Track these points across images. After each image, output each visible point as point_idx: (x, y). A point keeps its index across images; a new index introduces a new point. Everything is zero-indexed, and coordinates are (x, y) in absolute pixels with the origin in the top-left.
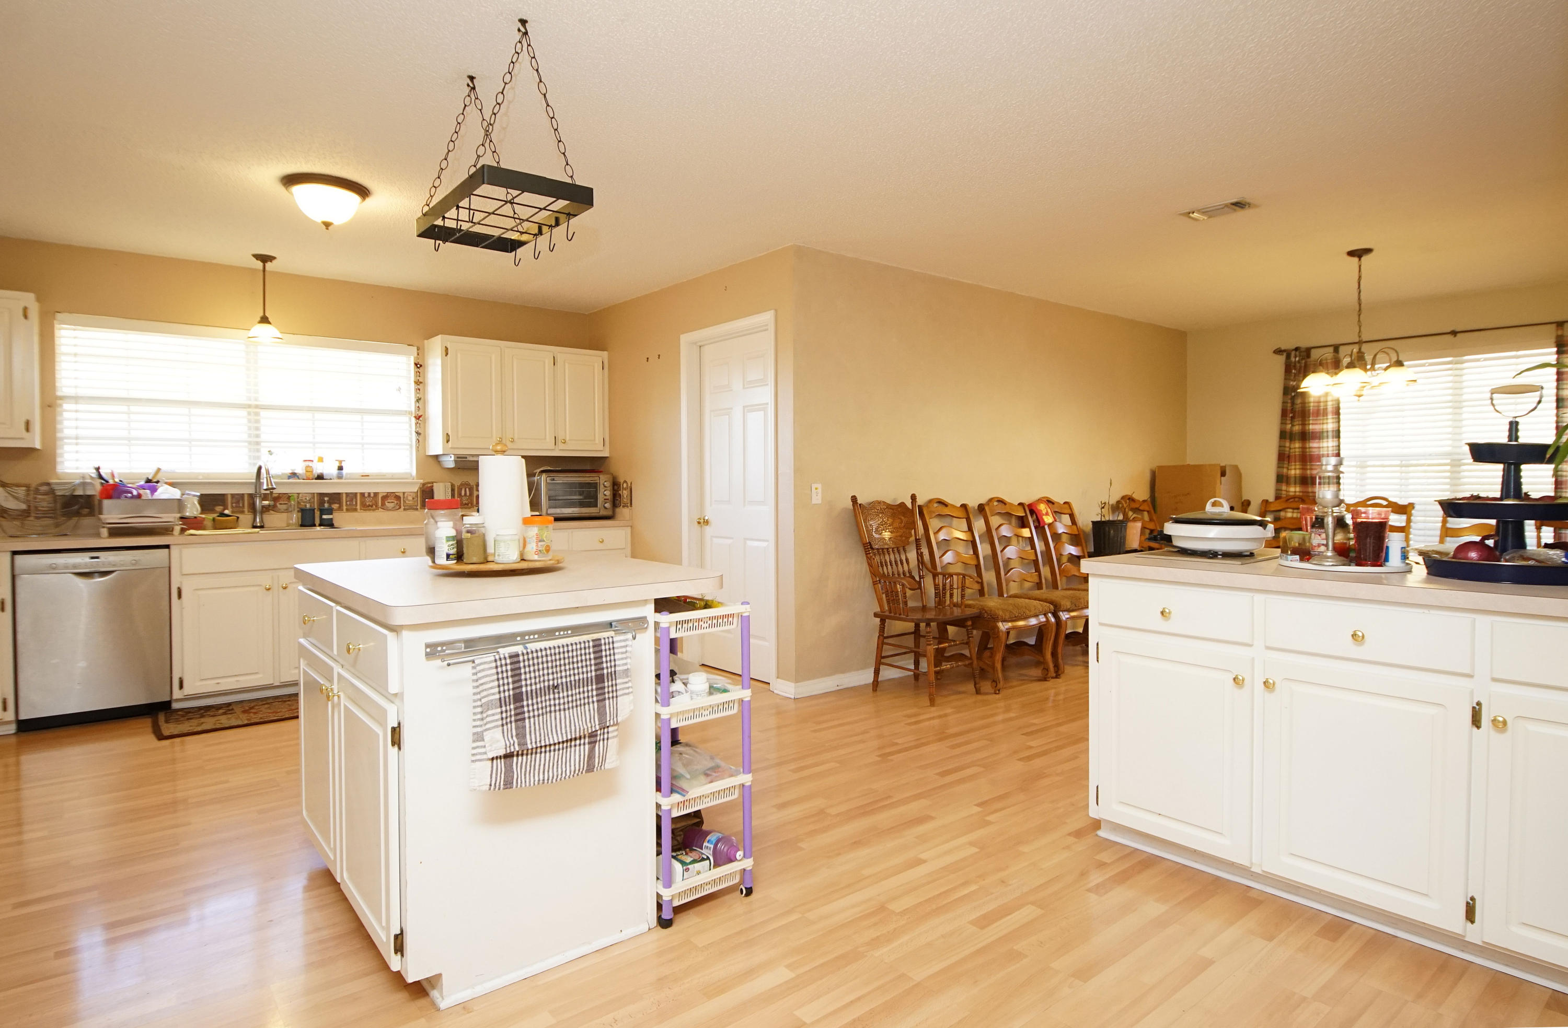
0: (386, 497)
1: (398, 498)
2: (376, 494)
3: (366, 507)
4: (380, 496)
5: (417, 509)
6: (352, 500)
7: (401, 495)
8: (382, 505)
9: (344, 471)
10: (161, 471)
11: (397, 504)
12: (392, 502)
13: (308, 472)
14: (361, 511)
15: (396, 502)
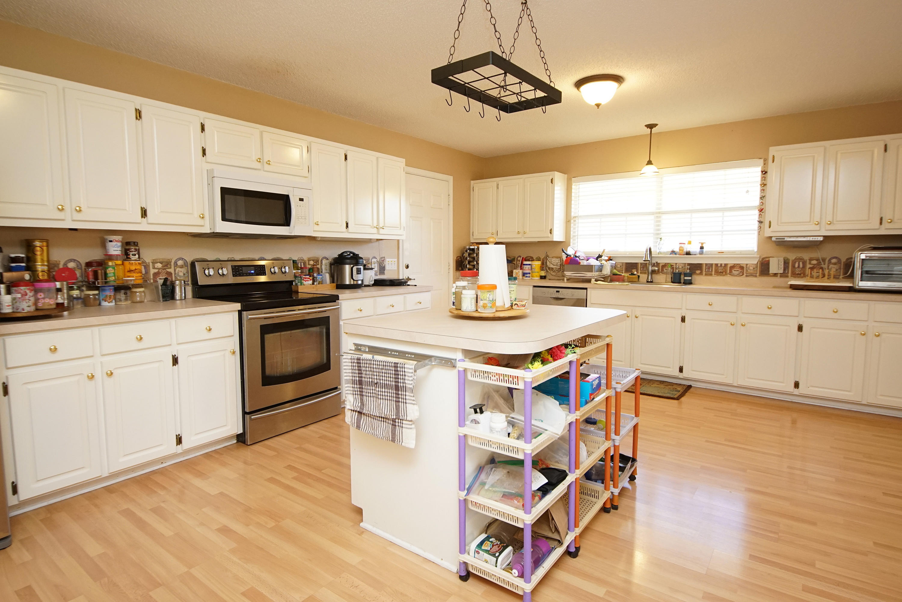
0: (732, 267)
1: (742, 268)
2: (726, 265)
3: (718, 273)
4: (729, 266)
5: (756, 276)
6: (709, 269)
7: (745, 266)
8: (730, 272)
9: (705, 250)
10: (605, 251)
11: (741, 272)
12: (738, 271)
13: (683, 250)
14: (715, 275)
15: (740, 271)
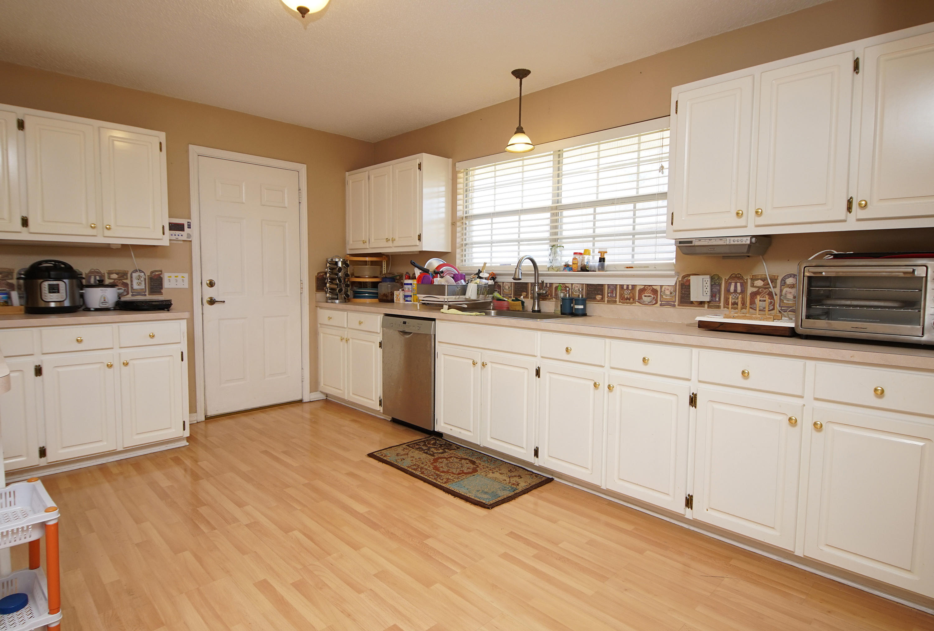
0: (643, 290)
1: (655, 292)
2: (634, 286)
3: (625, 300)
4: (638, 288)
5: (674, 306)
6: (612, 292)
7: (658, 289)
8: (639, 299)
9: (606, 263)
10: (487, 265)
11: (654, 298)
12: (649, 296)
13: (577, 264)
14: (620, 303)
15: (653, 296)
